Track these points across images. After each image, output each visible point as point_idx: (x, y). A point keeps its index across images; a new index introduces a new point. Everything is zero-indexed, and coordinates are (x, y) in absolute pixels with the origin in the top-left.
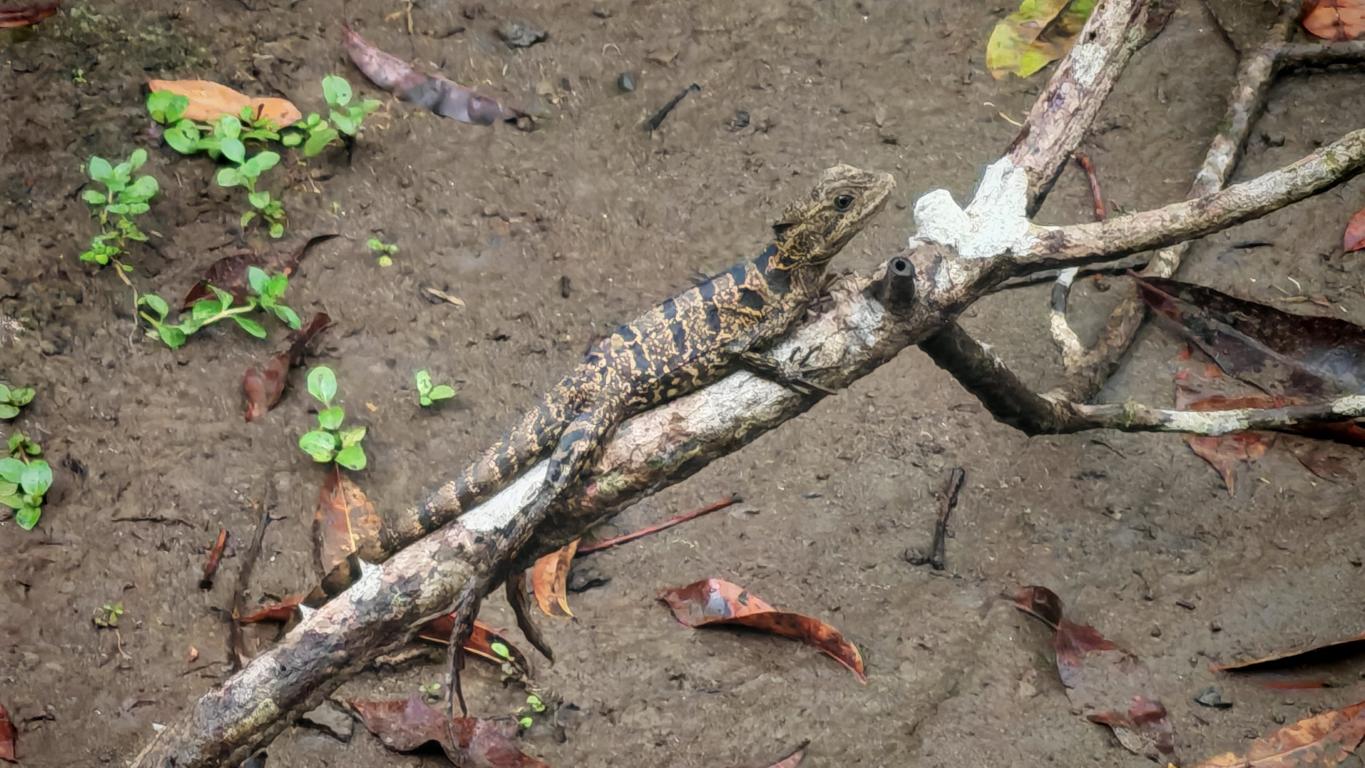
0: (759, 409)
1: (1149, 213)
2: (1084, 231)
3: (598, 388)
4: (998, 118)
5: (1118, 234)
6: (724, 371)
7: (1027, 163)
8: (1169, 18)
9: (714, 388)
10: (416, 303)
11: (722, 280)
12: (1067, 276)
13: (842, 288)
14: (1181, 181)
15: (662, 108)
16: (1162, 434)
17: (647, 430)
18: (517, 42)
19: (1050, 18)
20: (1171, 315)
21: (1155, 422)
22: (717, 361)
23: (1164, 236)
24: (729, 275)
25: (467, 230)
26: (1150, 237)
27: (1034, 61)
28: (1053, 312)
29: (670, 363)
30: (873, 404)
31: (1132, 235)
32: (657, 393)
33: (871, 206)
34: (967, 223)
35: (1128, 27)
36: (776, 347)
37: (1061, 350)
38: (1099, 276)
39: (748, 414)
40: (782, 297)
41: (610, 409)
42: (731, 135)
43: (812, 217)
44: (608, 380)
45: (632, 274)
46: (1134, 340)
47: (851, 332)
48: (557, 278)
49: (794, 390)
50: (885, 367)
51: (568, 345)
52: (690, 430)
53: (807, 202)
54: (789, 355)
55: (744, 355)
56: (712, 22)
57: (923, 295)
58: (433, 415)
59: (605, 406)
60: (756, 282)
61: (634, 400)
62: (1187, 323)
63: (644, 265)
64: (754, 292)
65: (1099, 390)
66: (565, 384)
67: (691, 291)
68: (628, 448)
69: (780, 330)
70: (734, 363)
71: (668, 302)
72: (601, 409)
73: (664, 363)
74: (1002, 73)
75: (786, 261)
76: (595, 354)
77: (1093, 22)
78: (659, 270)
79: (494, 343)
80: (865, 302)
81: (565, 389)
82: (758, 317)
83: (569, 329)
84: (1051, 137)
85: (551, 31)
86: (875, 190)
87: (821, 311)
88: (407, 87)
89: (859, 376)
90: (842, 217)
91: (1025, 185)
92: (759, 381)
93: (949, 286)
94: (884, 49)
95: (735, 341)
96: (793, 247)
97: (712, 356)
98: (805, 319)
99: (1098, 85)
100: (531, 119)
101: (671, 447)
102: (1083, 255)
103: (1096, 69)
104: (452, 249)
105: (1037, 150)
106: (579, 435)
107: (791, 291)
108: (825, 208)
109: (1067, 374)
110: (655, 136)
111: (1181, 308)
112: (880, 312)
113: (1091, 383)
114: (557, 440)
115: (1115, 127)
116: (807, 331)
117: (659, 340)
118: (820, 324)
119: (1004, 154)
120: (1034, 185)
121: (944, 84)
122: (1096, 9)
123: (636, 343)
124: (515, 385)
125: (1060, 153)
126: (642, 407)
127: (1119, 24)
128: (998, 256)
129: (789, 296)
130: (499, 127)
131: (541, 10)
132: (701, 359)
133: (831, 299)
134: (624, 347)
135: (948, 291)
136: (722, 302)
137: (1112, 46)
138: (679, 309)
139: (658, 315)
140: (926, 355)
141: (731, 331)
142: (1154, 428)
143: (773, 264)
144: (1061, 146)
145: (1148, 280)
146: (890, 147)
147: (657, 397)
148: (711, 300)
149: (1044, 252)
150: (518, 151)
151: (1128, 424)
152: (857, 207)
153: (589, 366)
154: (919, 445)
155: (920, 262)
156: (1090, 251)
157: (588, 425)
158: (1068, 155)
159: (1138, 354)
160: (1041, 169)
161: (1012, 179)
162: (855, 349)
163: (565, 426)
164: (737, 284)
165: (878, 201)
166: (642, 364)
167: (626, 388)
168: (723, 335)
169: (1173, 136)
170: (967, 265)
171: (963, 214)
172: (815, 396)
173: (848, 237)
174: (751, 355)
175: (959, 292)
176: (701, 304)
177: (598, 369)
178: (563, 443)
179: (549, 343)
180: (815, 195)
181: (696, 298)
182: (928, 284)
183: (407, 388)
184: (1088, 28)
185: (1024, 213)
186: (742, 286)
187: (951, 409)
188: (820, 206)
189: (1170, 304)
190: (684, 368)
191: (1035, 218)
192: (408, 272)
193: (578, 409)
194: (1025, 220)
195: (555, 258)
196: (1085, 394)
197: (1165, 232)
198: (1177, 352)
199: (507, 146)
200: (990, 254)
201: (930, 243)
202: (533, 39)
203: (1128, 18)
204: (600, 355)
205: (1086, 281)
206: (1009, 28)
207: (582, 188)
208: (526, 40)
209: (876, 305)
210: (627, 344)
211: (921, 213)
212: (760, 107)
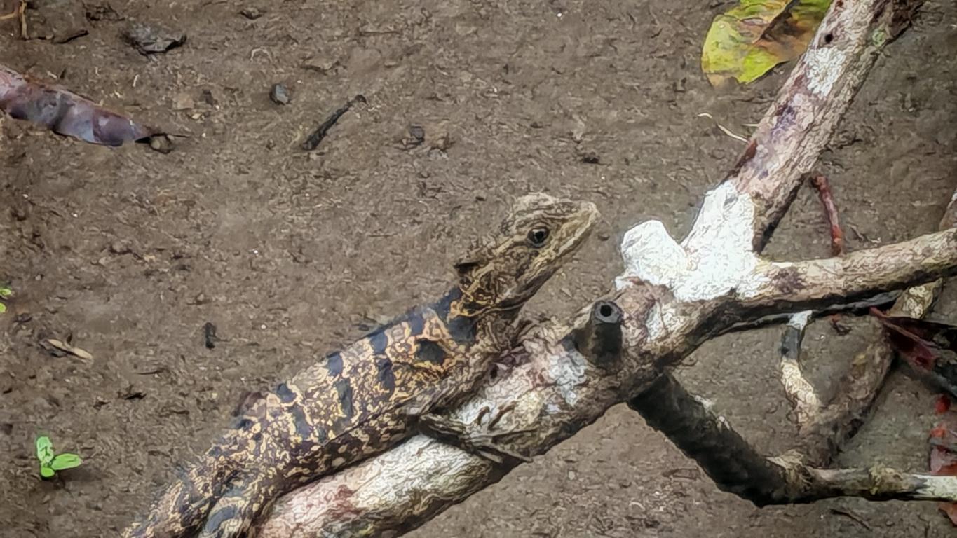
0: (441, 480)
1: (898, 246)
2: (821, 267)
3: (251, 457)
4: (717, 131)
5: (860, 271)
6: (398, 437)
7: (754, 189)
8: (917, 13)
9: (388, 457)
10: (34, 355)
11: (397, 330)
12: (800, 319)
13: (537, 336)
14: (934, 203)
15: (321, 123)
16: (914, 504)
17: (310, 506)
18: (149, 48)
19: (777, 13)
20: (924, 362)
21: (906, 488)
22: (391, 424)
23: (917, 272)
24: (405, 324)
25: (94, 271)
26: (899, 274)
27: (758, 64)
28: (784, 359)
29: (336, 426)
30: (575, 471)
31: (878, 271)
32: (321, 462)
33: (571, 242)
34: (685, 261)
35: (870, 29)
36: (460, 408)
37: (794, 405)
38: (837, 317)
39: (429, 487)
40: (468, 350)
41: (266, 482)
42: (405, 155)
43: (503, 254)
44: (263, 447)
45: (289, 320)
46: (879, 392)
47: (549, 390)
48: (200, 324)
49: (484, 458)
50: (588, 429)
51: (215, 405)
52: (359, 506)
53: (496, 237)
54: (477, 416)
55: (423, 418)
56: (381, 21)
57: (633, 343)
58: (57, 488)
59: (259, 479)
60: (436, 331)
61: (294, 471)
62: (942, 371)
63: (303, 308)
64: (435, 343)
65: (839, 451)
66: (212, 453)
67: (360, 342)
68: (288, 527)
69: (464, 387)
70: (411, 427)
71: (333, 356)
72: (256, 482)
73: (329, 428)
74: (721, 78)
75: (472, 306)
76: (246, 417)
77: (829, 22)
78: (320, 315)
79: (128, 403)
80: (564, 354)
81: (212, 459)
82: (438, 372)
83: (215, 385)
84: (781, 157)
85: (190, 35)
86: (576, 221)
87: (514, 364)
88: (23, 101)
89: (558, 441)
90: (537, 254)
91: (751, 214)
92: (441, 448)
93: (663, 333)
94: (582, 52)
95: (412, 401)
96: (479, 291)
97: (385, 419)
98: (494, 373)
99: (836, 95)
100: (168, 139)
101: (338, 526)
102: (820, 296)
103: (833, 78)
104: (77, 293)
105: (766, 174)
106: (229, 514)
107: (477, 342)
108: (516, 244)
109: (801, 432)
110: (314, 156)
111: (936, 353)
112: (584, 365)
113: (830, 442)
114: (204, 519)
115: (855, 141)
116: (497, 388)
117: (325, 401)
118: (512, 380)
119: (726, 179)
120: (761, 214)
121: (654, 91)
122: (833, 6)
123: (296, 404)
124: (152, 453)
125: (792, 177)
126: (303, 479)
127: (859, 24)
128: (721, 298)
129: (474, 348)
130: (131, 149)
131: (177, 9)
132: (373, 423)
133: (524, 351)
134: (281, 410)
135: (662, 339)
136: (397, 355)
137: (852, 49)
138: (346, 363)
139: (322, 372)
140: (636, 414)
141: (407, 389)
142: (907, 496)
143: (456, 311)
144: (793, 168)
145: (896, 321)
146: (591, 167)
147: (322, 468)
148: (383, 352)
149: (777, 292)
150: (152, 175)
151: (874, 491)
152: (554, 243)
153: (241, 431)
154: (629, 518)
155: (630, 306)
156: (828, 292)
157: (240, 500)
158: (802, 179)
159: (885, 409)
160: (770, 195)
161: (736, 207)
162: (554, 409)
163: (213, 502)
164: (413, 333)
165: (578, 235)
166: (303, 429)
167: (285, 456)
168: (397, 394)
169: (923, 150)
170: (685, 309)
171: (678, 247)
172: (507, 465)
173: (545, 277)
174: (431, 416)
175: (674, 341)
176: (372, 358)
177: (251, 435)
178: (210, 524)
179: (192, 402)
180: (505, 229)
181: (367, 349)
182: (638, 332)
183: (25, 457)
184: (824, 29)
185: (751, 247)
186: (420, 337)
187: (665, 475)
188: (510, 242)
189: (922, 349)
190: (353, 434)
191: (764, 252)
192: (24, 320)
193: (228, 483)
194: (752, 255)
195: (199, 303)
196: (823, 456)
197: (918, 269)
198: (932, 406)
199: (141, 170)
200: (710, 296)
201: (640, 282)
202: (168, 43)
203: (870, 17)
204: (254, 419)
205: (824, 323)
206: (728, 26)
207: (229, 218)
208: (161, 44)
209: (579, 358)
210: (284, 405)
211: (630, 249)
212: (438, 122)
